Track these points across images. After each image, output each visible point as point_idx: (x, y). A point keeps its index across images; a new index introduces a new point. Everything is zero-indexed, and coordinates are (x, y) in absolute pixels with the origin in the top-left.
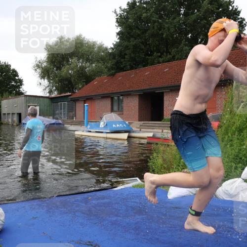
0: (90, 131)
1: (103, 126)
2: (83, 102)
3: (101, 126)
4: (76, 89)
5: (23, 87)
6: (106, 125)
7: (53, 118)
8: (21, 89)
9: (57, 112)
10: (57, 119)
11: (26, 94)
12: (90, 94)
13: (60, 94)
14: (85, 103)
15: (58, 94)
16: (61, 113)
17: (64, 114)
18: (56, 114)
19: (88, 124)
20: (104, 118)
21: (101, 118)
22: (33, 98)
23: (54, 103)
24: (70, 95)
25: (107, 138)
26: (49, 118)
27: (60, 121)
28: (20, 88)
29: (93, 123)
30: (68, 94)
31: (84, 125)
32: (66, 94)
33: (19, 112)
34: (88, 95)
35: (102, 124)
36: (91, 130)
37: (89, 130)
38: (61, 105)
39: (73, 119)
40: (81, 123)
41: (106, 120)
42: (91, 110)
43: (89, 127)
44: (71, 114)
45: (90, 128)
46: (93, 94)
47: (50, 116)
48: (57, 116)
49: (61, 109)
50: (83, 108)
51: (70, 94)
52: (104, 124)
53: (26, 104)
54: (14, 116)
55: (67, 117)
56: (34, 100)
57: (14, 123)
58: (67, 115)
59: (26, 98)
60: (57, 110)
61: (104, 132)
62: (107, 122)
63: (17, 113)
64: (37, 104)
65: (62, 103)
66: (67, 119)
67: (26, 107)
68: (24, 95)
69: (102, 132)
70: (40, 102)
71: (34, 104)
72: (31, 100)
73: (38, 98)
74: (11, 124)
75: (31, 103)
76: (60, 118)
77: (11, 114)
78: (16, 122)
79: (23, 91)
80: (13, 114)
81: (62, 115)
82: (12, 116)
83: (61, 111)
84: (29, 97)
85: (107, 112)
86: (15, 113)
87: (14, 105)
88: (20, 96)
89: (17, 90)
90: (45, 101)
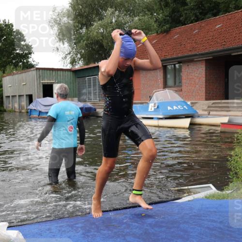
1: (153, 110)
3: (150, 110)
5: (32, 56)
6: (158, 107)
7: (79, 101)
8: (30, 60)
9: (84, 91)
10: (85, 101)
11: (37, 67)
13: (87, 64)
16: (90, 93)
17: (95, 94)
18: (83, 94)
20: (154, 97)
21: (150, 98)
22: (48, 71)
23: (78, 78)
25: (159, 127)
26: (72, 101)
27: (89, 105)
28: (28, 58)
29: (138, 105)
33: (29, 94)
35: (151, 107)
38: (89, 80)
41: (157, 100)
47: (73, 97)
48: (84, 97)
49: (90, 86)
52: (155, 106)
53: (38, 82)
54: (22, 100)
55: (99, 97)
56: (50, 74)
57: (22, 109)
58: (99, 95)
59: (38, 73)
60: (84, 88)
61: (155, 118)
62: (158, 103)
63: (26, 95)
64: (55, 80)
65: (90, 78)
66: (100, 100)
67: (39, 86)
68: (35, 68)
69: (152, 118)
70: (59, 77)
71: (50, 80)
72: (46, 75)
73: (56, 72)
74: (18, 110)
75: (46, 79)
76: (88, 100)
77: (17, 96)
78: (25, 108)
79: (32, 63)
80: (20, 96)
81: (91, 95)
82: (19, 99)
83: (89, 89)
84: (43, 71)
85: (159, 89)
86: (23, 95)
87: (21, 84)
88: (29, 70)
89: (25, 61)
90: (66, 75)
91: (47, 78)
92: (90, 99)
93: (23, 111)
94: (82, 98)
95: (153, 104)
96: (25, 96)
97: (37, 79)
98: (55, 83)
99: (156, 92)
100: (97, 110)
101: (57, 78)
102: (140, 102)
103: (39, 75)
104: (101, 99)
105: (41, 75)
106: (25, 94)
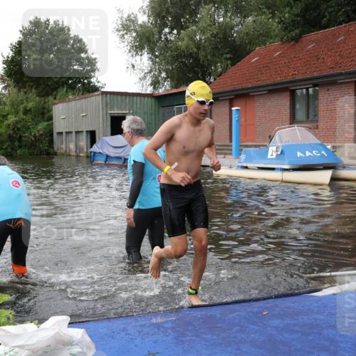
0: (246, 168)
1: (274, 156)
2: (227, 104)
3: (269, 156)
4: (210, 75)
5: (97, 74)
6: (282, 152)
8: (92, 80)
11: (103, 90)
12: (244, 86)
13: (176, 87)
14: (231, 106)
15: (172, 87)
19: (241, 150)
20: (276, 138)
21: (271, 138)
22: (119, 97)
23: (163, 107)
25: (283, 182)
28: (90, 77)
29: (252, 149)
31: (231, 154)
33: (91, 129)
34: (238, 87)
35: (272, 151)
36: (249, 165)
37: (245, 165)
38: (179, 111)
40: (225, 150)
41: (281, 142)
42: (246, 121)
43: (243, 157)
45: (245, 161)
46: (250, 86)
50: (228, 117)
52: (277, 151)
53: (105, 112)
54: (81, 138)
56: (122, 101)
57: (80, 152)
59: (104, 99)
61: (278, 169)
62: (282, 146)
63: (87, 132)
64: (129, 110)
67: (105, 118)
68: (99, 93)
69: (273, 169)
70: (135, 106)
71: (122, 110)
72: (116, 102)
73: (131, 97)
74: (74, 154)
75: (116, 109)
77: (74, 133)
78: (85, 150)
79: (96, 84)
80: (77, 133)
82: (76, 136)
84: (112, 96)
85: (282, 125)
86: (82, 132)
87: (79, 114)
88: (92, 94)
89: (86, 81)
90: (146, 102)
91: (117, 107)
93: (82, 155)
95: (274, 148)
96: (84, 133)
97: (103, 108)
98: (129, 114)
99: (278, 130)
101: (132, 107)
102: (254, 144)
103: (106, 102)
105: (108, 102)
106: (85, 130)
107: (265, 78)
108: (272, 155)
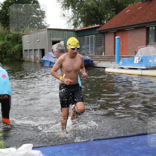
1: (137, 62)
2: (113, 35)
3: (135, 62)
6: (142, 60)
9: (84, 47)
10: (84, 55)
11: (48, 28)
12: (122, 25)
14: (115, 36)
15: (84, 26)
16: (88, 48)
17: (92, 49)
20: (139, 52)
21: (136, 53)
22: (57, 31)
24: (98, 27)
27: (88, 57)
30: (96, 26)
31: (115, 61)
32: (93, 26)
35: (136, 60)
36: (124, 67)
37: (122, 67)
39: (102, 54)
41: (141, 55)
42: (123, 44)
43: (121, 62)
44: (99, 49)
45: (122, 64)
46: (125, 25)
48: (83, 51)
49: (88, 43)
50: (113, 42)
51: (98, 25)
52: (139, 59)
53: (49, 39)
54: (37, 53)
55: (95, 52)
56: (58, 33)
57: (37, 60)
58: (95, 50)
59: (49, 32)
60: (83, 45)
61: (139, 69)
62: (142, 57)
64: (62, 38)
65: (89, 37)
66: (95, 55)
68: (46, 29)
69: (137, 69)
70: (65, 36)
71: (58, 38)
73: (63, 32)
74: (33, 61)
75: (55, 37)
76: (87, 54)
77: (33, 50)
78: (39, 59)
80: (35, 50)
81: (89, 50)
83: (88, 45)
84: (53, 31)
85: (142, 46)
86: (37, 50)
87: (36, 40)
92: (88, 53)
94: (82, 52)
95: (137, 58)
98: (62, 40)
99: (140, 48)
100: (94, 62)
101: (63, 36)
102: (127, 56)
103: (50, 34)
104: (96, 53)
106: (39, 49)
107: (133, 21)
108: (136, 62)
